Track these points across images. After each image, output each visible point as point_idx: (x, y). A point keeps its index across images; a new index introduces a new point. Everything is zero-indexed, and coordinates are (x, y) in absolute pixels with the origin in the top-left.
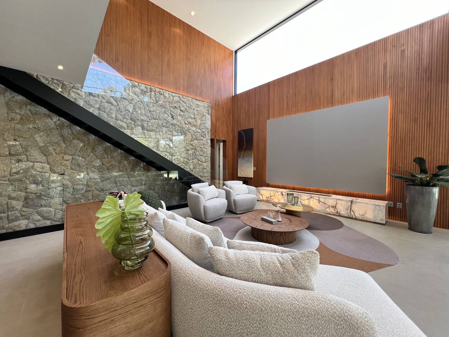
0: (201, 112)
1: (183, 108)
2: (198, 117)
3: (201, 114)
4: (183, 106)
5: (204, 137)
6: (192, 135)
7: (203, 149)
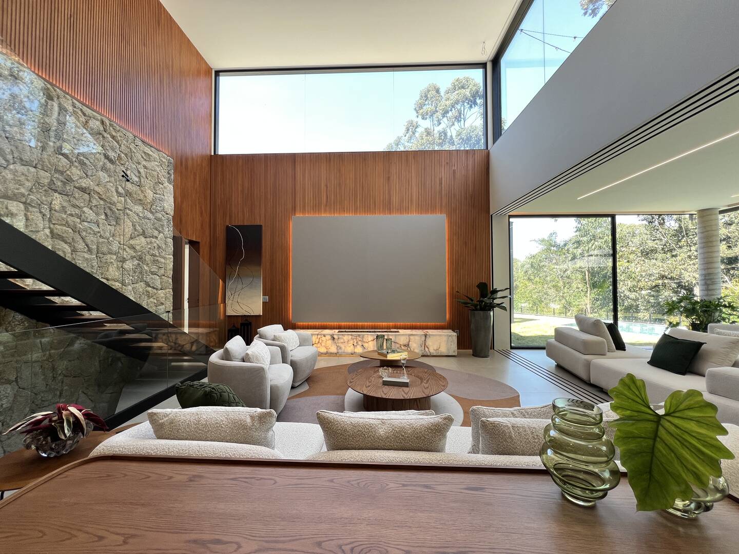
0: (155, 173)
1: (113, 154)
2: (148, 183)
3: (153, 177)
4: (113, 149)
5: (160, 232)
6: (133, 222)
7: (159, 259)
